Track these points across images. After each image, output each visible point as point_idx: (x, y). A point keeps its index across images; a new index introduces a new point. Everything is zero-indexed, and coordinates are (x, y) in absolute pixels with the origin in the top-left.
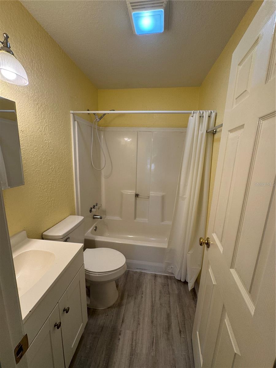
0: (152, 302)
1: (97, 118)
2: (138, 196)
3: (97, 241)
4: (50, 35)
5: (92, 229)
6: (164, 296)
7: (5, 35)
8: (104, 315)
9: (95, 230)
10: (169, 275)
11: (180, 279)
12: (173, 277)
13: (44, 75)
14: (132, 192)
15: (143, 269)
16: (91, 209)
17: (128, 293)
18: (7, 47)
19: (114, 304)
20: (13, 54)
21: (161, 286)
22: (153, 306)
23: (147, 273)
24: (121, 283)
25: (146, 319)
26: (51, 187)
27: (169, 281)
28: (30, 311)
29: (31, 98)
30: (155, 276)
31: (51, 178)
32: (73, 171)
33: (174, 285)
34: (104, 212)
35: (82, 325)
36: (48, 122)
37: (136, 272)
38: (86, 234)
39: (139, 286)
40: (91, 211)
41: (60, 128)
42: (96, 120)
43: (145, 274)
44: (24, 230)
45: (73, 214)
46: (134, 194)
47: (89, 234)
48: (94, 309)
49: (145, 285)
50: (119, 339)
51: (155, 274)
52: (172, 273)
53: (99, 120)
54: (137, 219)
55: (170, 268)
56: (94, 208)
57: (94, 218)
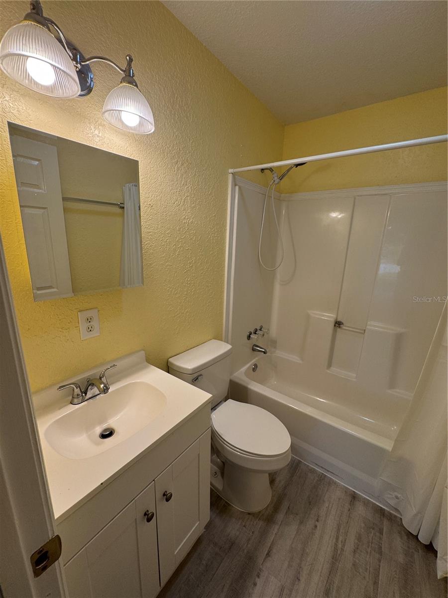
0: (336, 549)
1: (276, 178)
2: (339, 325)
3: (250, 389)
4: (205, 46)
5: (248, 368)
6: (367, 552)
7: (128, 58)
8: (239, 523)
9: (254, 370)
10: (388, 510)
11: (415, 533)
12: (399, 520)
13: (190, 114)
14: (329, 317)
15: (328, 471)
16: (251, 334)
17: (290, 504)
18: (130, 76)
19: (260, 512)
20: (136, 86)
21: (363, 525)
22: (335, 559)
23: (335, 483)
24: (281, 480)
25: (316, 578)
26: (187, 291)
27: (386, 522)
28: (102, 484)
29: (167, 154)
30: (354, 497)
31: (188, 278)
32: (224, 269)
33: (399, 539)
34: (274, 343)
35: (197, 524)
36: (190, 190)
37: (313, 471)
38: (237, 373)
39: (314, 501)
40: (249, 337)
41: (210, 198)
42: (273, 181)
43: (331, 483)
44: (143, 350)
45: (218, 337)
46: (333, 320)
47: (241, 375)
48: (226, 502)
49: (327, 505)
50: (255, 584)
51: (354, 492)
52: (397, 510)
53: (278, 180)
54: (332, 368)
55: (394, 496)
56: (255, 333)
57: (254, 350)
